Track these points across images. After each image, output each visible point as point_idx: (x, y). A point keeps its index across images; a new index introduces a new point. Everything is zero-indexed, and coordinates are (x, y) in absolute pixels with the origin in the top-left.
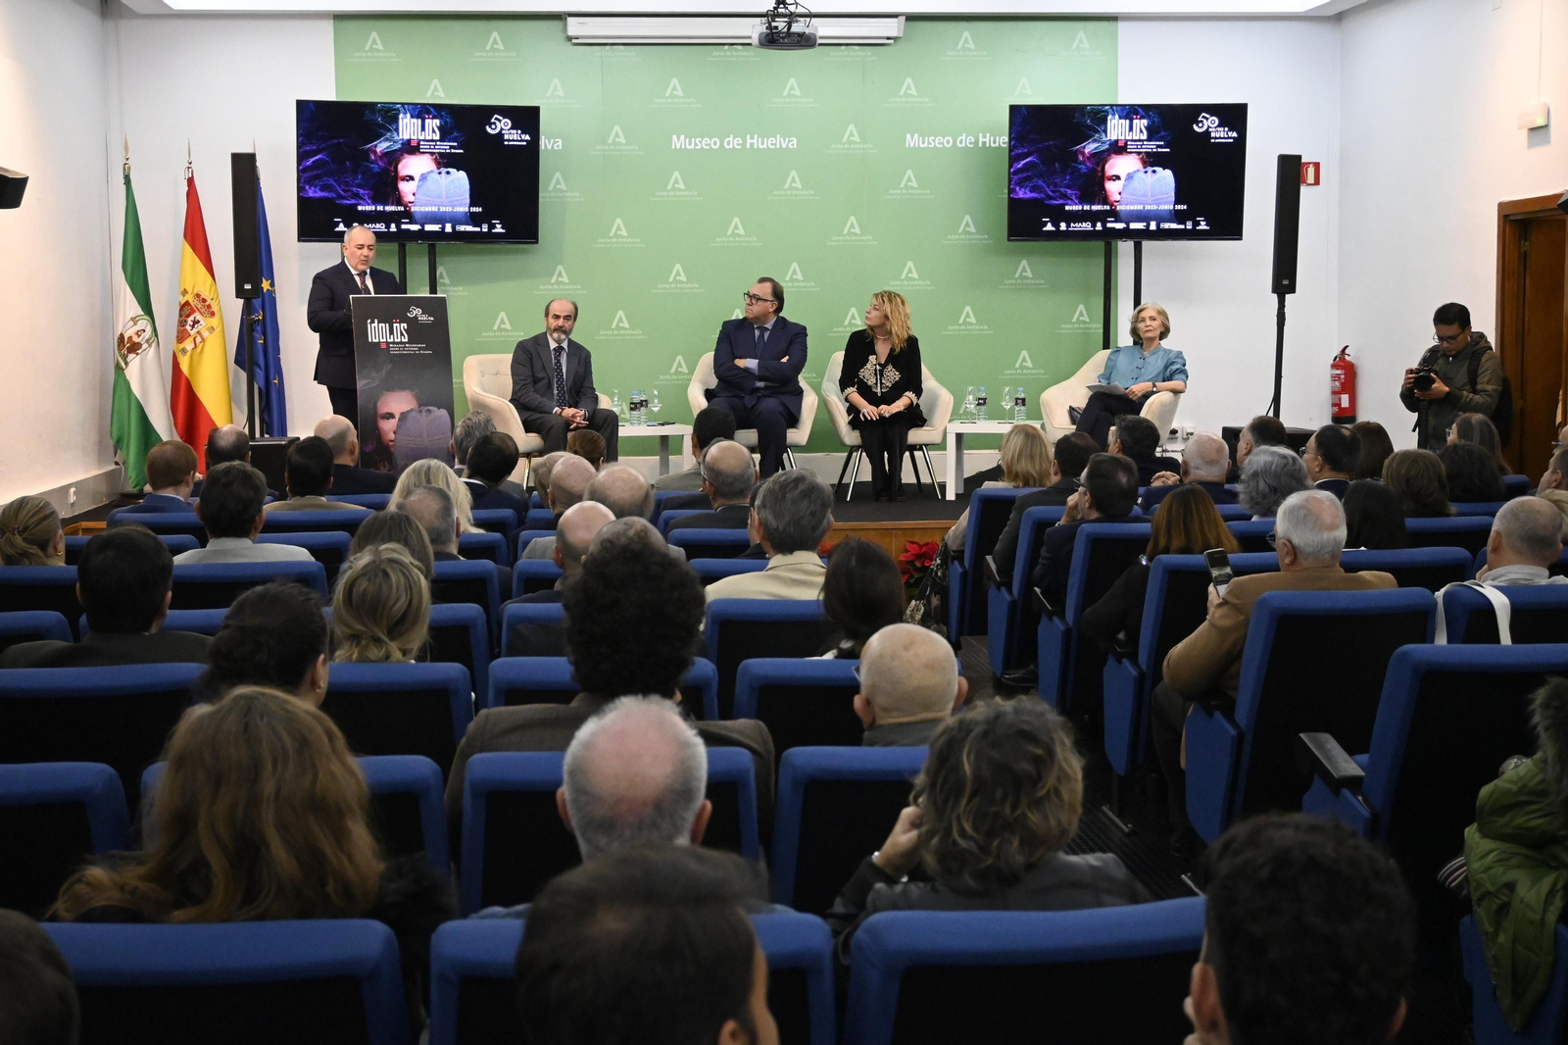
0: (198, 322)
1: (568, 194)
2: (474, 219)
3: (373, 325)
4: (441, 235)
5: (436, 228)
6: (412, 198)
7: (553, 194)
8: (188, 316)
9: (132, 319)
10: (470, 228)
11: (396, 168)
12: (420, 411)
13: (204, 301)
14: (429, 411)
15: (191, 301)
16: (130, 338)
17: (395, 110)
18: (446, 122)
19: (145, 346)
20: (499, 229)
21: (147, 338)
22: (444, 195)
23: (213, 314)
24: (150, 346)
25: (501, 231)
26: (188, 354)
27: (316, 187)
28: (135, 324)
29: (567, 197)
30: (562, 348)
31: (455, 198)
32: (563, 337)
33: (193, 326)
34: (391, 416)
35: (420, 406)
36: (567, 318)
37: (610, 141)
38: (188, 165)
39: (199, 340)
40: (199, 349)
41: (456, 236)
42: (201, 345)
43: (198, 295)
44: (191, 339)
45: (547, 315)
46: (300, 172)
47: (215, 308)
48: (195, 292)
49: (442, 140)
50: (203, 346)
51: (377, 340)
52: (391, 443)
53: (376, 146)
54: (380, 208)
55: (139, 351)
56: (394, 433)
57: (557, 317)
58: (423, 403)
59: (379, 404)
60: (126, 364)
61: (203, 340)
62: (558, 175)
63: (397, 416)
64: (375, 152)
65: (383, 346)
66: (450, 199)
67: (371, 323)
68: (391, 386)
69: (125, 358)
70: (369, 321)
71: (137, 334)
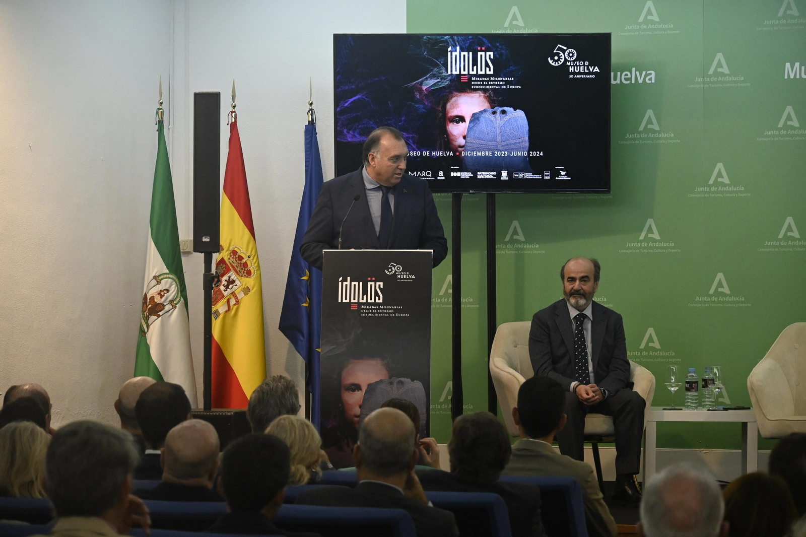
0: (233, 282)
1: (662, 135)
2: (532, 164)
3: (345, 283)
4: (496, 183)
5: (489, 175)
6: (462, 142)
7: (643, 136)
8: (223, 275)
9: (155, 277)
10: (529, 176)
11: (444, 108)
12: (391, 383)
13: (241, 258)
14: (401, 383)
15: (226, 259)
16: (152, 298)
17: (443, 42)
18: (501, 54)
19: (167, 308)
20: (563, 176)
21: (170, 298)
22: (499, 138)
23: (249, 273)
24: (174, 307)
25: (566, 178)
26: (221, 317)
27: (354, 132)
28: (158, 283)
29: (658, 139)
30: (585, 316)
31: (512, 142)
32: (582, 302)
33: (227, 287)
34: (357, 387)
35: (390, 377)
36: (584, 279)
37: (711, 72)
38: (231, 109)
39: (233, 302)
40: (233, 312)
41: (513, 183)
42: (235, 307)
43: (234, 252)
44: (224, 301)
45: (563, 277)
46: (337, 115)
47: (252, 266)
48: (231, 248)
49: (495, 75)
50: (237, 310)
51: (348, 301)
52: (356, 419)
53: (421, 83)
54: (426, 153)
55: (160, 313)
56: (360, 407)
57: (572, 280)
58: (395, 373)
59: (344, 374)
60: (148, 327)
61: (238, 302)
62: (650, 113)
63: (364, 388)
64: (421, 90)
65: (354, 308)
66: (506, 143)
67: (342, 282)
68: (360, 353)
69: (147, 319)
70: (341, 279)
71: (159, 294)
